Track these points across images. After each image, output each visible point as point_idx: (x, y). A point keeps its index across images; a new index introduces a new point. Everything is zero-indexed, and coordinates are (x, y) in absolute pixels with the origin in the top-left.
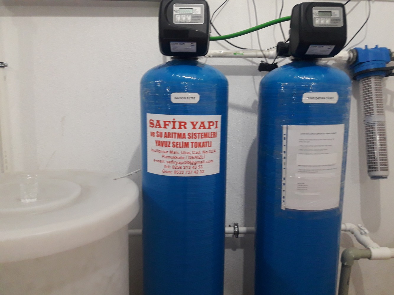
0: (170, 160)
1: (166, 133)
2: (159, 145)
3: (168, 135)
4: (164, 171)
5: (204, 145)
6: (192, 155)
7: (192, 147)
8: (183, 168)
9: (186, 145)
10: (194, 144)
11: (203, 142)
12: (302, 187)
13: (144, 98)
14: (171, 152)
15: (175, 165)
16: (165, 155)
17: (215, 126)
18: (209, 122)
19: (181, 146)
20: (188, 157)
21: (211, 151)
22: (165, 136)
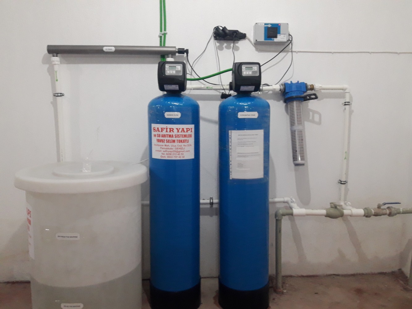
0: (165, 150)
1: (162, 135)
2: (159, 142)
3: (164, 136)
4: (161, 157)
5: (184, 141)
6: (177, 147)
7: (177, 142)
8: (172, 154)
9: (174, 141)
10: (178, 141)
11: (184, 140)
12: (240, 165)
13: (150, 115)
14: (165, 145)
15: (167, 152)
16: (162, 147)
17: (190, 131)
18: (187, 129)
19: (171, 142)
20: (175, 148)
21: (189, 145)
22: (162, 137)
